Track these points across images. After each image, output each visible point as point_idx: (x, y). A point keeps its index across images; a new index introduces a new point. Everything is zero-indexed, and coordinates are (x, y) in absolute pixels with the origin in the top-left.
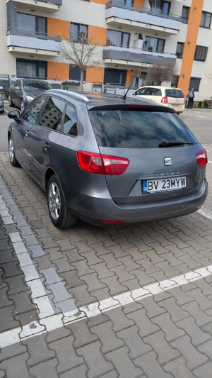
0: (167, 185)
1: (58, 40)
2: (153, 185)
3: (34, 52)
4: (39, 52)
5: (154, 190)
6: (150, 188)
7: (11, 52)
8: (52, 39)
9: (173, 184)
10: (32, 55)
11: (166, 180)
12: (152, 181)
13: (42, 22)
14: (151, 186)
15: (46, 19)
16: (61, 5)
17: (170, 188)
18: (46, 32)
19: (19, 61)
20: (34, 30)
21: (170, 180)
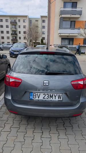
0: (46, 97)
1: (79, 29)
2: (37, 96)
3: (68, 35)
4: (70, 35)
5: (37, 98)
6: (35, 97)
7: (59, 36)
8: (76, 29)
9: (52, 97)
10: (68, 36)
11: (46, 94)
12: (36, 93)
13: (73, 23)
14: (36, 96)
15: (75, 21)
16: (81, 15)
17: (49, 99)
18: (75, 26)
19: (62, 39)
20: (70, 26)
21: (49, 94)
